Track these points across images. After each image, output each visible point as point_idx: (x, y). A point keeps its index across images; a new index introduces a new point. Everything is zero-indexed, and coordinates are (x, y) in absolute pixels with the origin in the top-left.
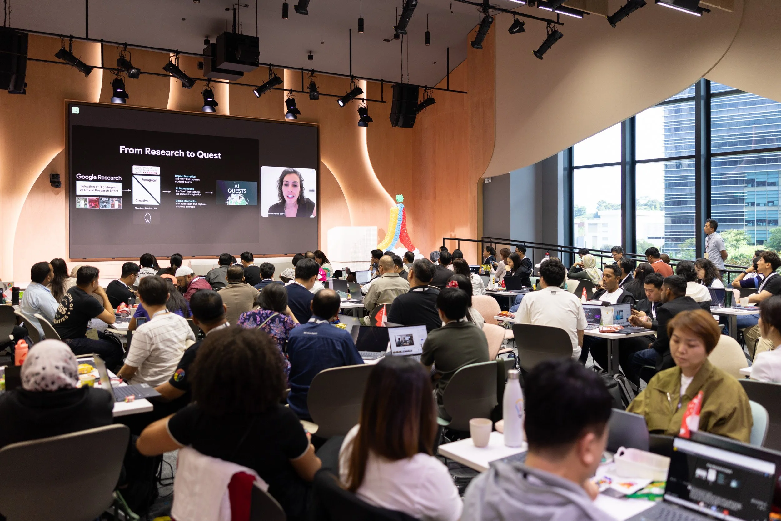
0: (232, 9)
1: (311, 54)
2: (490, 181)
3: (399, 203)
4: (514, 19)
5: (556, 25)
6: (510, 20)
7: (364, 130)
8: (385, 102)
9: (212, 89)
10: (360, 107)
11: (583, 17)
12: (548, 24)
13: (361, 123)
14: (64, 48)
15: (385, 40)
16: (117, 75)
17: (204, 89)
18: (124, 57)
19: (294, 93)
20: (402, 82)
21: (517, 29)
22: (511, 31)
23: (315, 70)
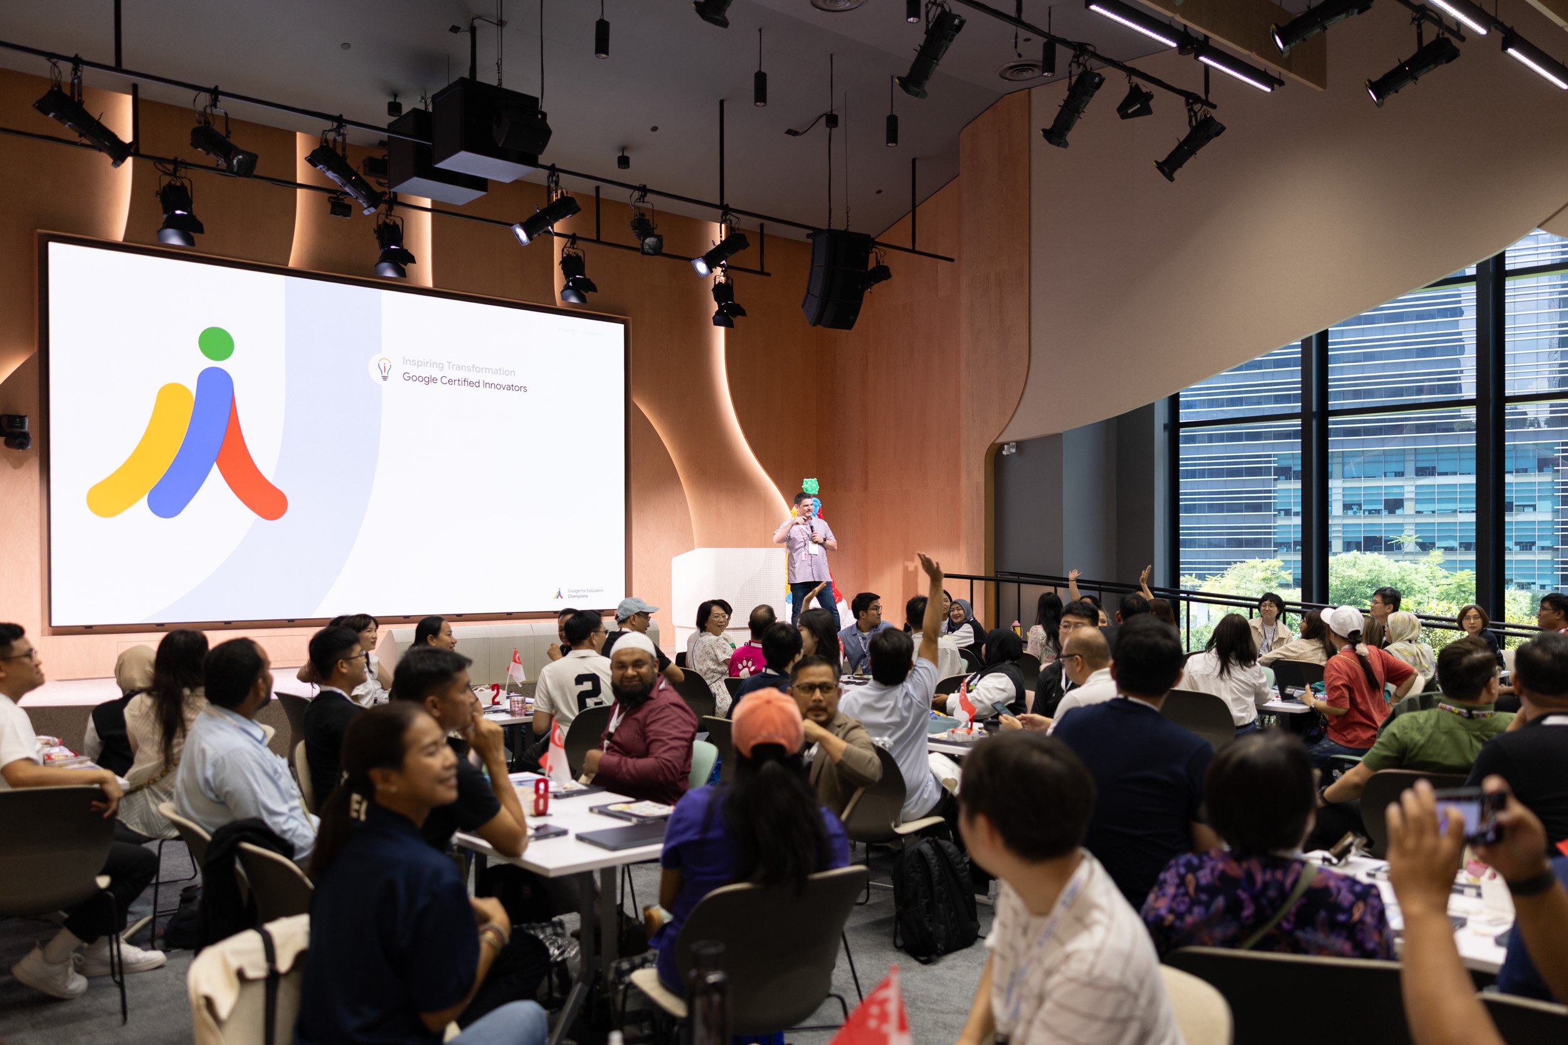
0: (466, 28)
1: (625, 155)
2: (1015, 451)
4: (1131, 86)
5: (1205, 107)
6: (1115, 87)
7: (720, 333)
8: (769, 275)
9: (399, 222)
10: (717, 282)
11: (1273, 89)
12: (1188, 104)
13: (717, 318)
14: (59, 87)
15: (790, 132)
16: (174, 174)
17: (381, 222)
18: (209, 123)
19: (580, 243)
20: (829, 226)
21: (1136, 107)
22: (1123, 111)
23: (648, 187)
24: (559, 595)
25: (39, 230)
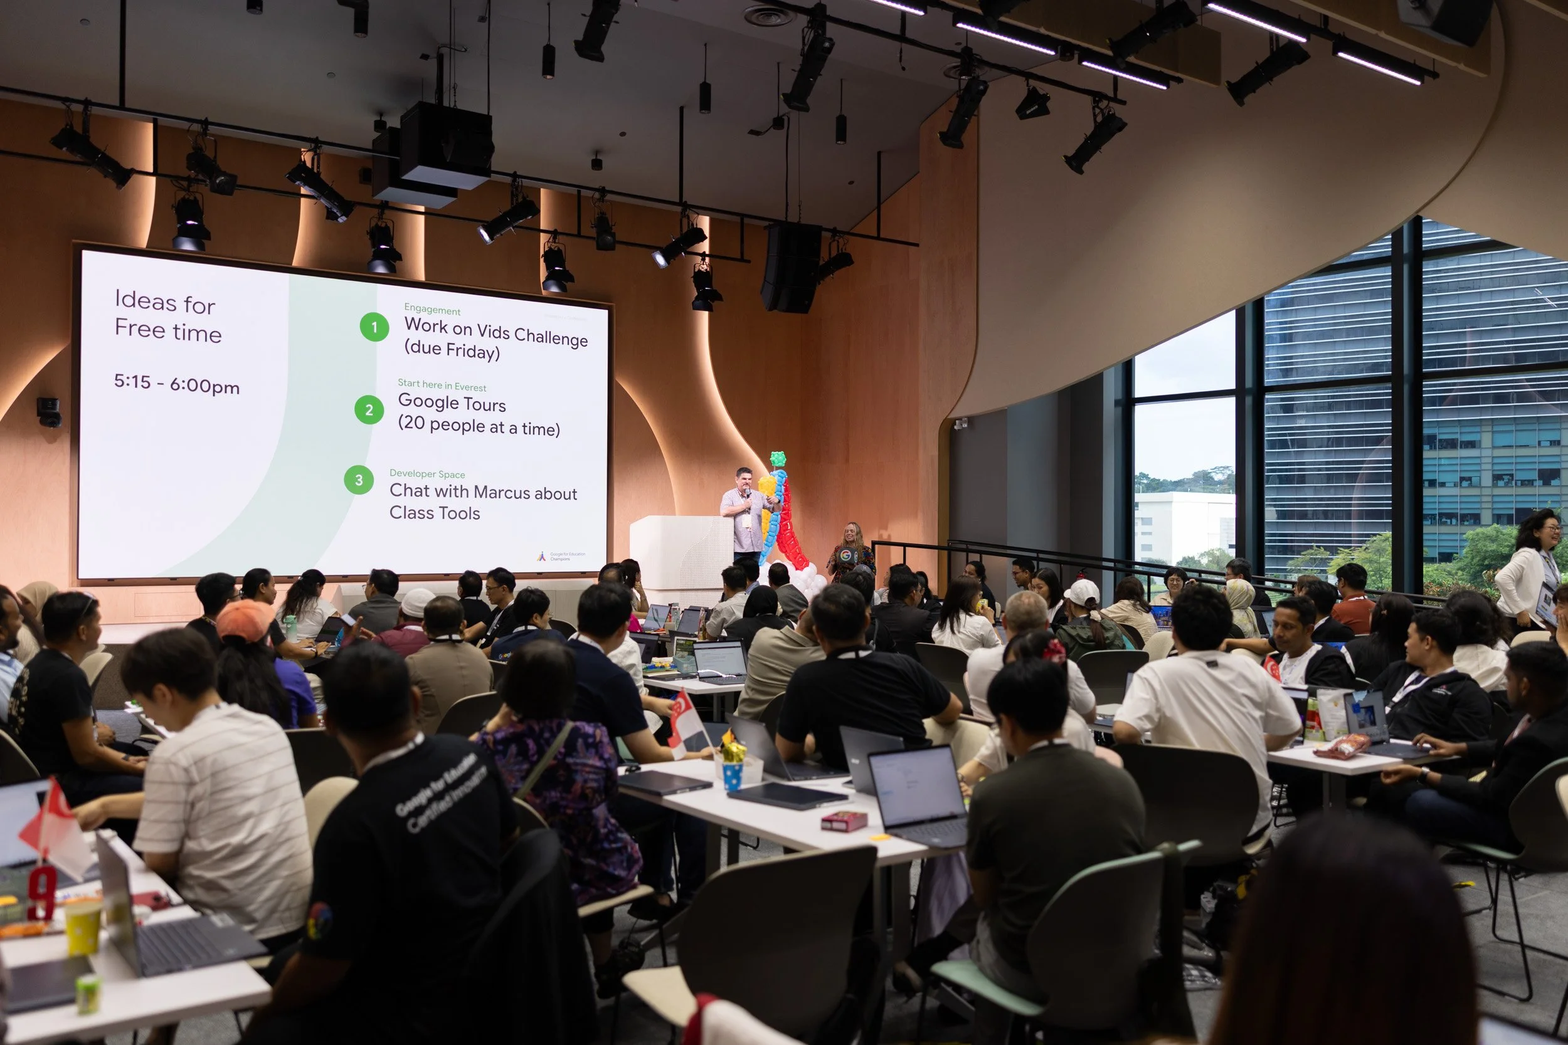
0: (435, 55)
1: (598, 158)
2: (965, 425)
3: (778, 468)
4: (1029, 89)
5: (1112, 104)
6: (1015, 89)
7: (704, 317)
8: (749, 262)
9: (390, 225)
10: (696, 270)
11: (1168, 87)
12: (1095, 101)
13: (699, 302)
14: (72, 126)
15: (752, 132)
16: (187, 190)
17: (373, 224)
18: (201, 149)
19: (560, 238)
20: (786, 218)
21: (1034, 108)
22: (1022, 112)
23: (607, 189)
24: (542, 557)
25: (74, 241)
